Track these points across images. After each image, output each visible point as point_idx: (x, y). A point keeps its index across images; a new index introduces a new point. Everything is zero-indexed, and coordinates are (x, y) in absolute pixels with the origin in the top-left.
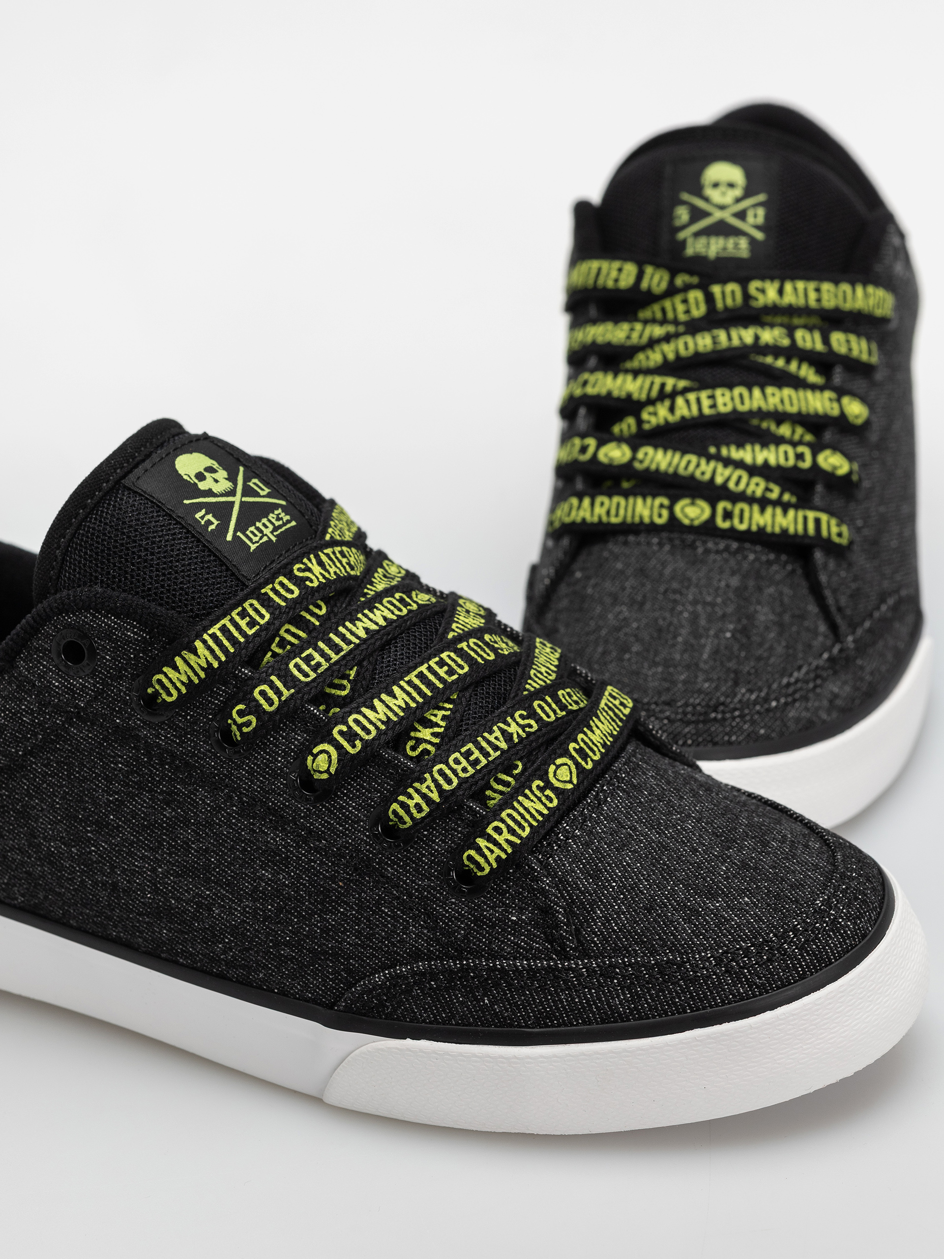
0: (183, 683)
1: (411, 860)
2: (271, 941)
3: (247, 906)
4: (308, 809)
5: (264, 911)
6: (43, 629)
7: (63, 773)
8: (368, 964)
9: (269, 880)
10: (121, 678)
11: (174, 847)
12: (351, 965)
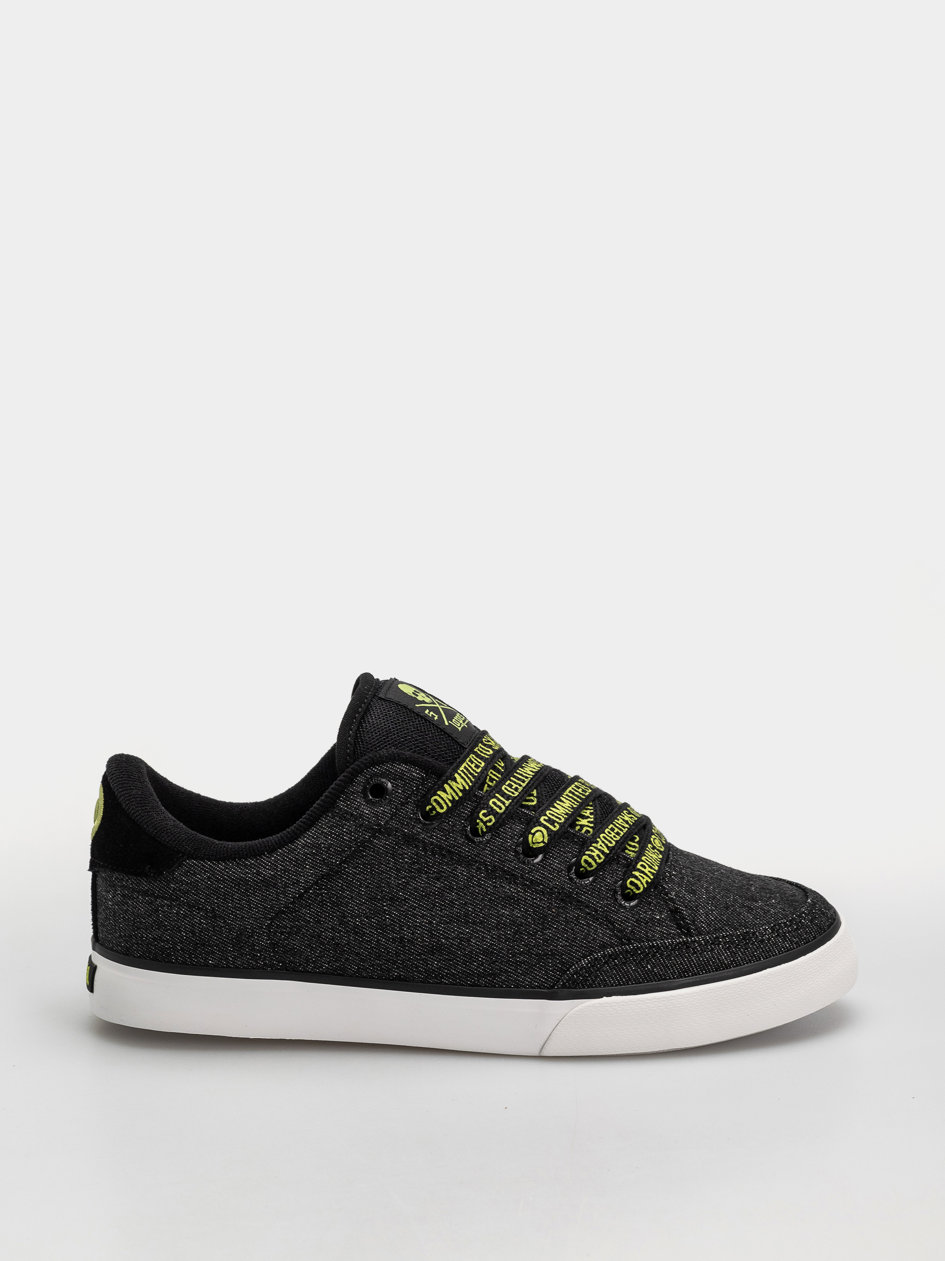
0: (449, 800)
1: (595, 890)
2: (511, 954)
3: (494, 934)
4: (530, 868)
5: (505, 936)
6: (356, 779)
7: (367, 871)
8: (575, 957)
9: (508, 915)
10: (407, 803)
11: (443, 905)
12: (564, 959)
